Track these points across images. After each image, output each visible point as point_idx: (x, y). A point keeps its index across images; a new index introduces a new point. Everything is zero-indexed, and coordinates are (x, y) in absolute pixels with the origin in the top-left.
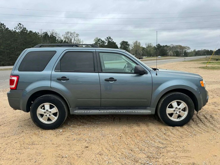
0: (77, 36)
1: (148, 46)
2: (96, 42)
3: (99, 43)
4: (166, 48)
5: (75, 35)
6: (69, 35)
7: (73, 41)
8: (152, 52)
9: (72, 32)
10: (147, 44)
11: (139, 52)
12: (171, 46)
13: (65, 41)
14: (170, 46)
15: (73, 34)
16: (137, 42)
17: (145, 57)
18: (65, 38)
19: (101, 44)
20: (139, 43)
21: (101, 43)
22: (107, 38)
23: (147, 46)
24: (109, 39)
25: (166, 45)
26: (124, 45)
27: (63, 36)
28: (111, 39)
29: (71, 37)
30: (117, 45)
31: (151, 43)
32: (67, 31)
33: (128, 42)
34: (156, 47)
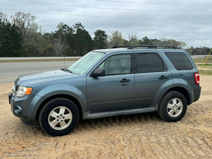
0: (32, 19)
1: (132, 39)
2: (60, 29)
3: (65, 31)
4: (155, 42)
5: (30, 18)
6: (21, 17)
7: (26, 25)
9: (26, 13)
10: (131, 36)
12: (162, 41)
13: (14, 25)
14: (160, 40)
15: (27, 16)
16: (117, 32)
18: (15, 20)
19: (67, 32)
20: (120, 34)
21: (68, 30)
22: (76, 24)
23: (131, 39)
24: (78, 27)
25: (156, 39)
26: (100, 36)
27: (11, 17)
28: (81, 26)
29: (23, 19)
30: (90, 36)
31: (136, 36)
32: (18, 12)
33: (105, 32)
34: (143, 41)
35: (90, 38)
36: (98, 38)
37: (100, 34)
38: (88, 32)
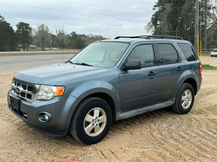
1: (60, 33)
4: (83, 38)
8: (65, 43)
10: (58, 31)
11: (48, 41)
12: (90, 36)
14: (88, 36)
16: (43, 25)
17: (56, 48)
20: (47, 28)
23: (58, 33)
25: (84, 35)
26: (23, 29)
30: (12, 28)
31: (63, 30)
33: (29, 25)
34: (71, 36)
35: (13, 31)
36: (21, 31)
37: (23, 26)
38: (10, 24)
